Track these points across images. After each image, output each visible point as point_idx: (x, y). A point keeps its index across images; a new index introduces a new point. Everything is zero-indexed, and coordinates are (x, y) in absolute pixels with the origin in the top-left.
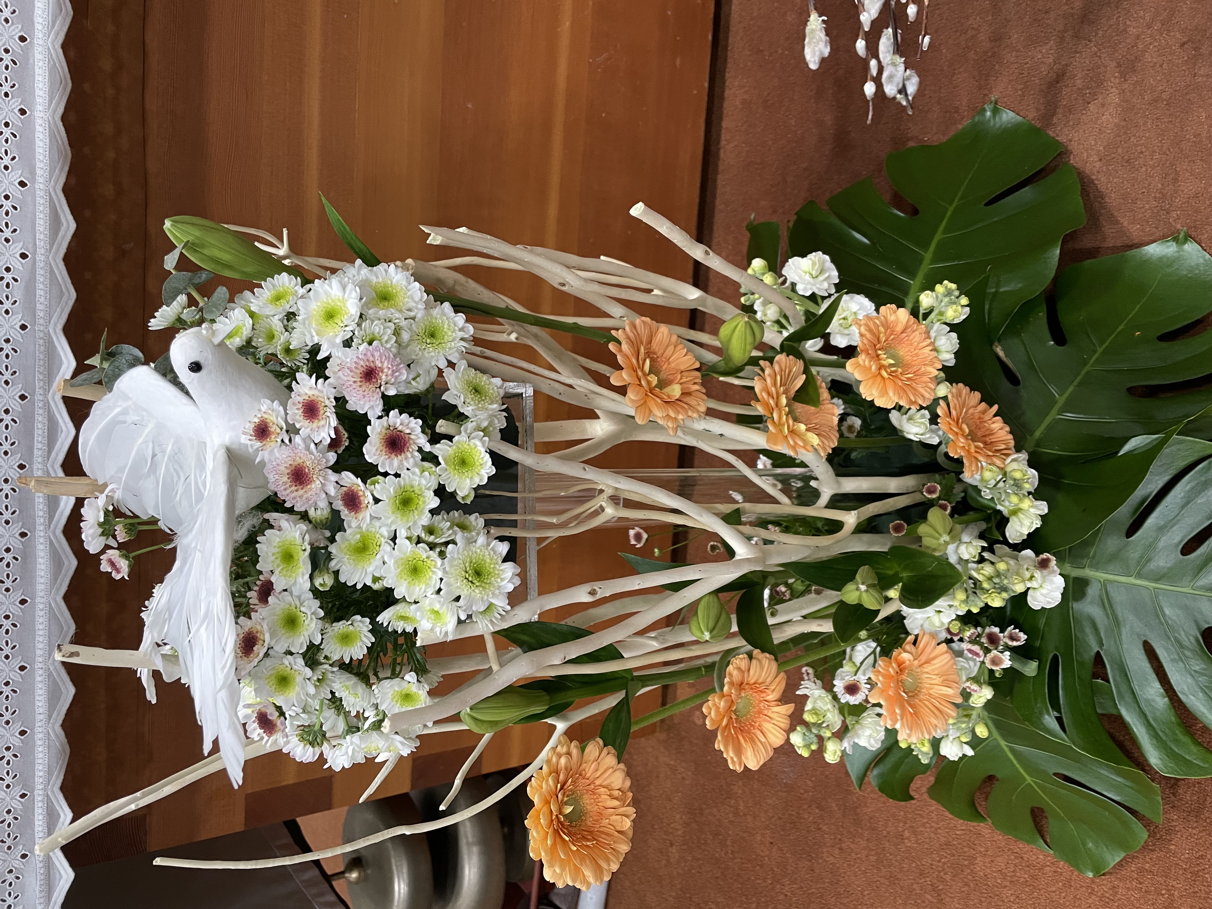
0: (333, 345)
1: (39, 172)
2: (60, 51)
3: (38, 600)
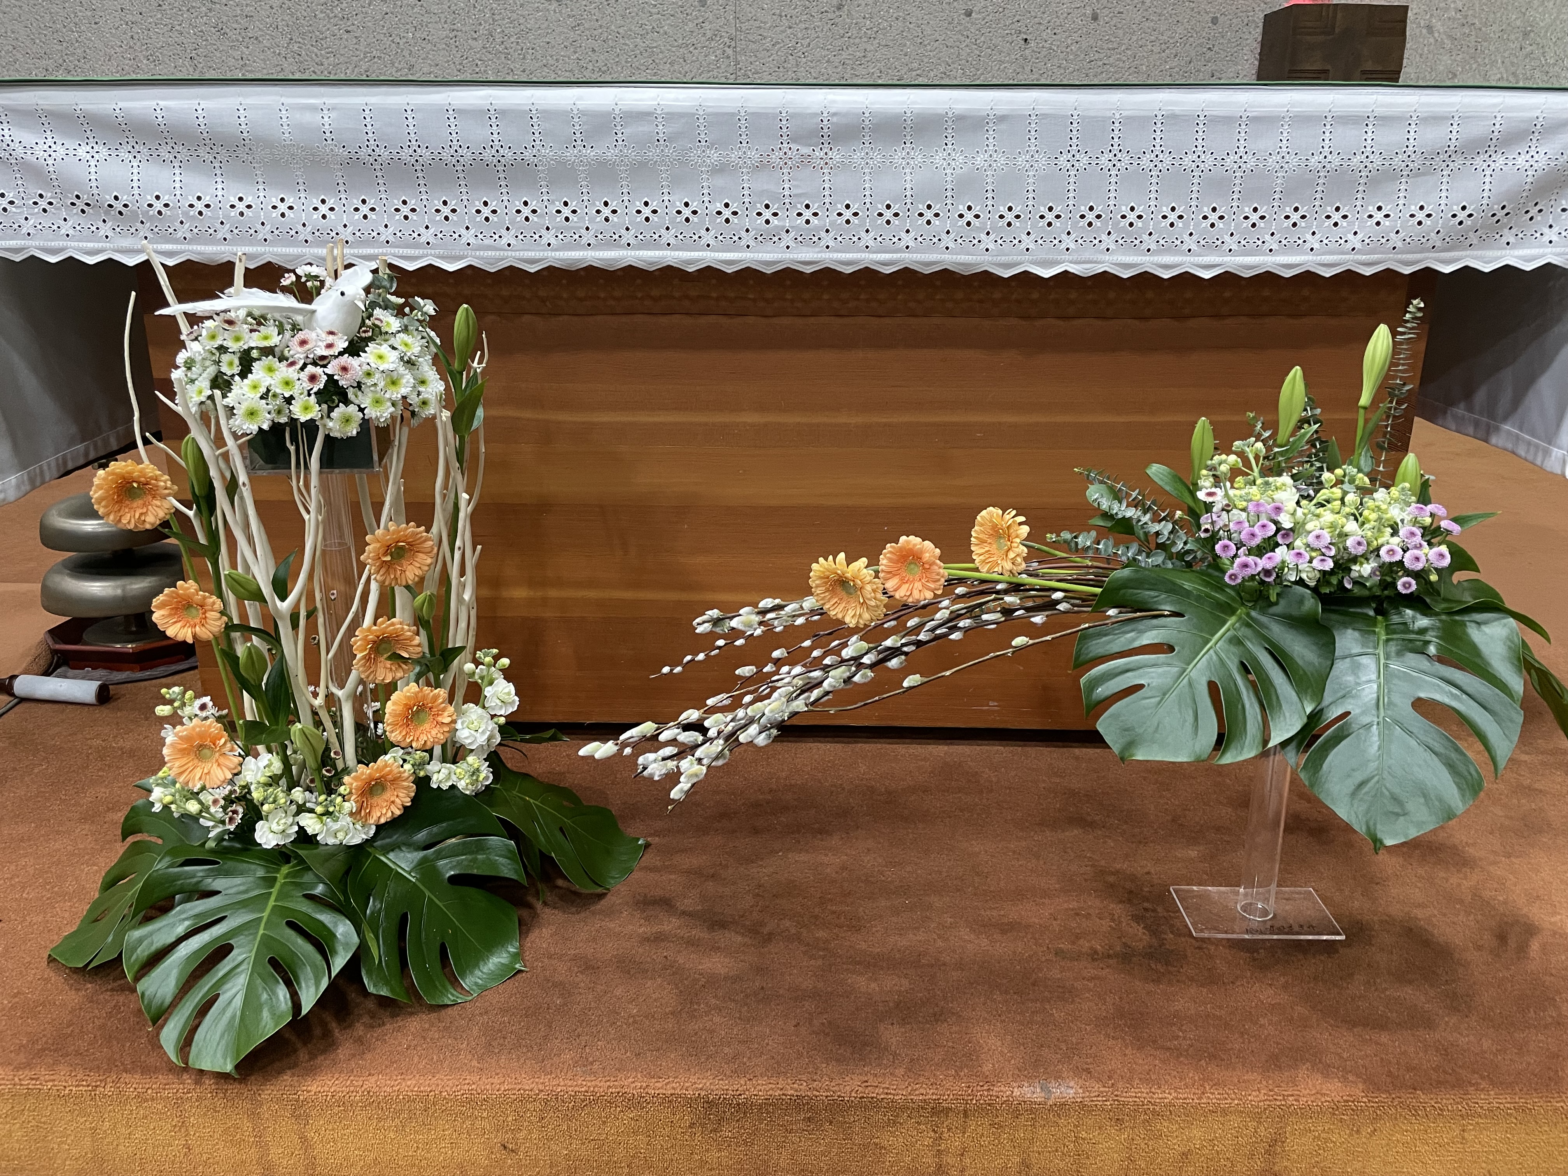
0: (366, 358)
1: (557, 253)
2: (627, 264)
3: (308, 249)
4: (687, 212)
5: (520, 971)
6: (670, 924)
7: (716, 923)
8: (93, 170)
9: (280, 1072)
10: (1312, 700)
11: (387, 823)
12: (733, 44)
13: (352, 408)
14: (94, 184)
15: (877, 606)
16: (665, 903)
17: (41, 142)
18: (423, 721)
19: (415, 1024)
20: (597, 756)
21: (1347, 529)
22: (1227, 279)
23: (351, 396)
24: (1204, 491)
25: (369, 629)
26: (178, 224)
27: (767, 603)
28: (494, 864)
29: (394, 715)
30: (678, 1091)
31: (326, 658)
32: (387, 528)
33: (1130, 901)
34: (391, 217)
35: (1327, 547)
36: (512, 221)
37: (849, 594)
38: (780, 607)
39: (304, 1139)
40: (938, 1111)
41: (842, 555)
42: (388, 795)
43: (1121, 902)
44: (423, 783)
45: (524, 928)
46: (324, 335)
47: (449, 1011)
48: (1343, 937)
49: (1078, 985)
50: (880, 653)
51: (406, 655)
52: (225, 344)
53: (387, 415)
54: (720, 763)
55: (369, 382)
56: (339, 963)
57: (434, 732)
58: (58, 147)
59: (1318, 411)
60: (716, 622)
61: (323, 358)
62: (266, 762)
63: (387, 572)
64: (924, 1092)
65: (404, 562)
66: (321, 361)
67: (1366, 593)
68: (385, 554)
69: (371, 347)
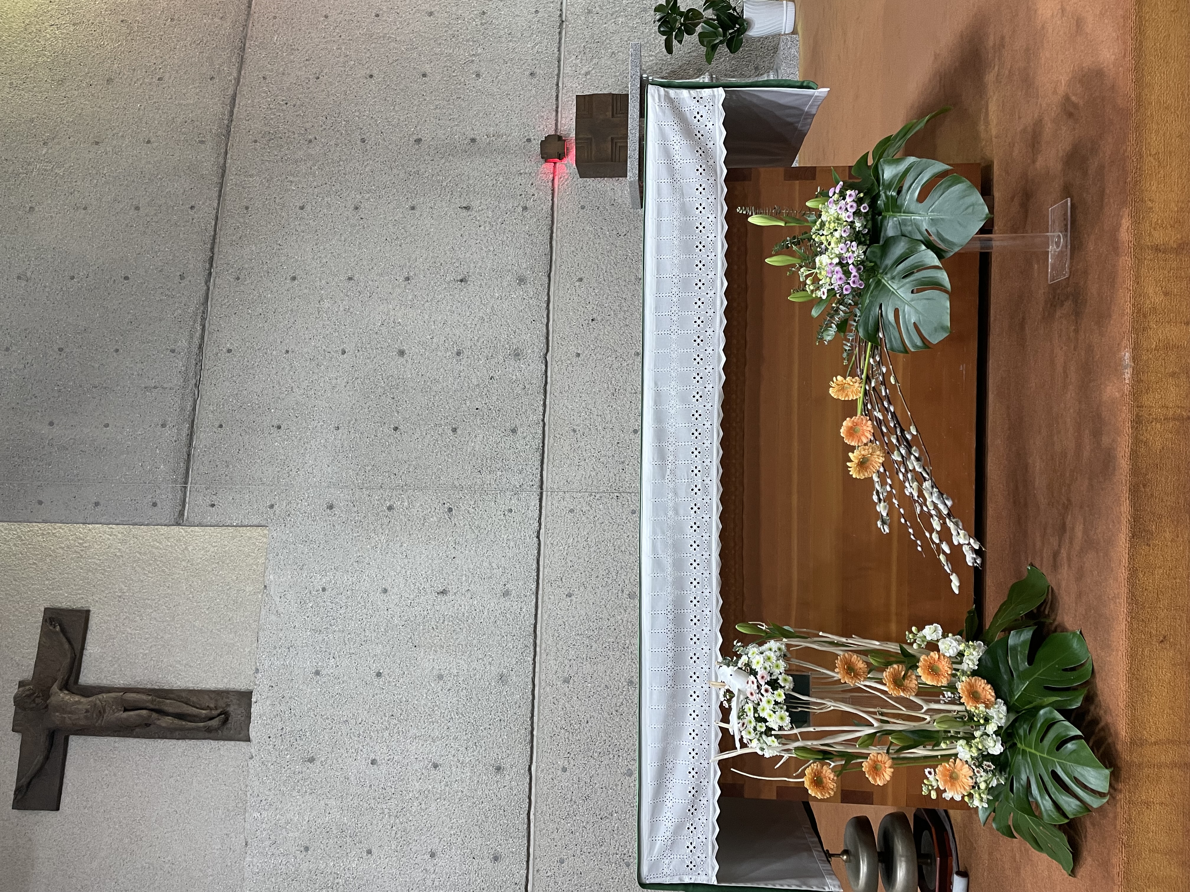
0: (758, 669)
4: (695, 527)
5: (1081, 632)
6: (1064, 553)
7: (1063, 529)
8: (677, 801)
9: (1116, 750)
10: (920, 246)
11: (995, 693)
12: (593, 494)
13: (780, 677)
14: (684, 801)
15: (872, 448)
16: (1056, 555)
17: (665, 823)
18: (938, 668)
19: (1100, 684)
20: (958, 584)
21: (838, 237)
22: (728, 274)
23: (775, 677)
24: (822, 296)
25: (888, 687)
26: (702, 766)
27: (875, 498)
28: (1024, 642)
29: (933, 680)
30: (1127, 551)
31: (904, 711)
32: (837, 673)
33: (1055, 306)
34: (698, 665)
35: (847, 245)
36: (700, 609)
37: (868, 460)
38: (878, 492)
39: (1155, 743)
40: (1137, 422)
41: (848, 464)
42: (980, 690)
43: (1055, 311)
44: (974, 673)
45: (1064, 630)
46: (749, 685)
47: (1095, 668)
48: (1069, 199)
49: (1087, 342)
50: (900, 445)
51: (903, 673)
52: (752, 727)
53: (783, 663)
54: (960, 524)
55: (768, 669)
56: (1060, 717)
57: (943, 663)
58: (667, 815)
59: (788, 238)
60: (884, 523)
61: (758, 687)
62: (961, 747)
63: (860, 675)
64: (1127, 429)
65: (856, 668)
66: (759, 687)
67: (870, 222)
68: (851, 675)
69: (754, 667)
